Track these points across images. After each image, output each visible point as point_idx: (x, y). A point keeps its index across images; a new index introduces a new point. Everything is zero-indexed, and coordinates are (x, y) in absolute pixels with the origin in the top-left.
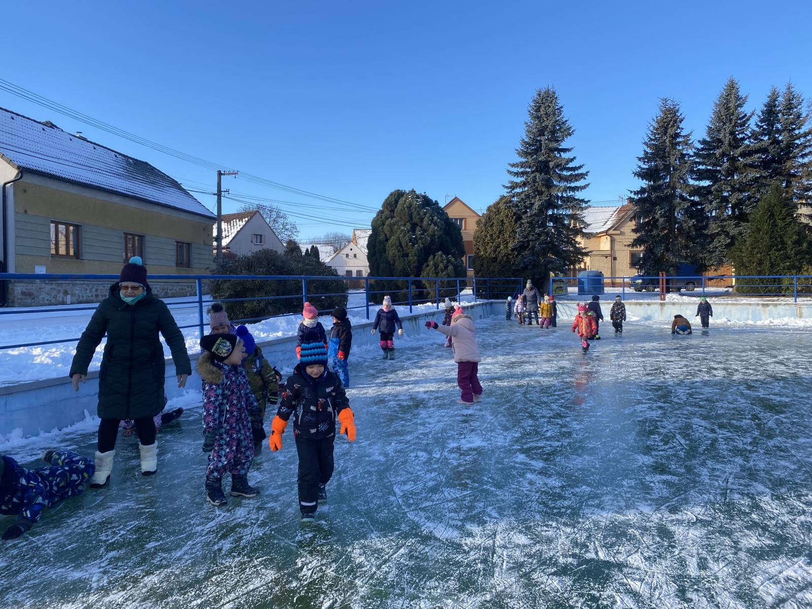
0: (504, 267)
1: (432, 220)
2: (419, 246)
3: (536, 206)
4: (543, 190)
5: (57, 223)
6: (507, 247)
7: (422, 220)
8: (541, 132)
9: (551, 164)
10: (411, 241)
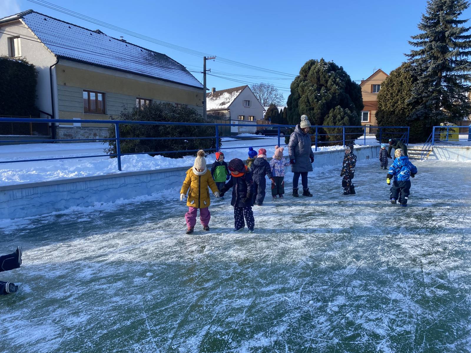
0: (400, 118)
1: (335, 82)
2: (322, 102)
3: (430, 69)
4: (439, 55)
5: (89, 92)
6: (403, 103)
7: (327, 82)
8: (440, 8)
9: (447, 34)
10: (316, 98)
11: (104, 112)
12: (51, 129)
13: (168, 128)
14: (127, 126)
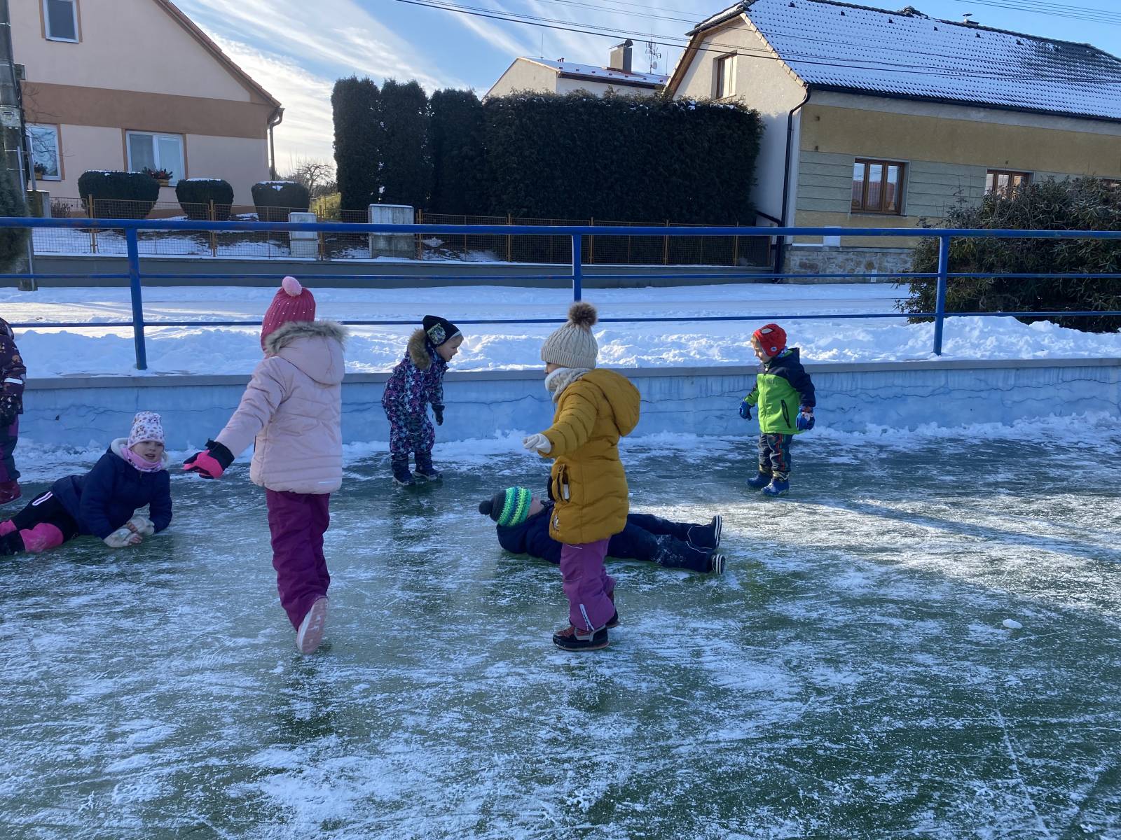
5: (867, 163)
11: (898, 211)
12: (774, 252)
13: (1081, 248)
14: (964, 242)
